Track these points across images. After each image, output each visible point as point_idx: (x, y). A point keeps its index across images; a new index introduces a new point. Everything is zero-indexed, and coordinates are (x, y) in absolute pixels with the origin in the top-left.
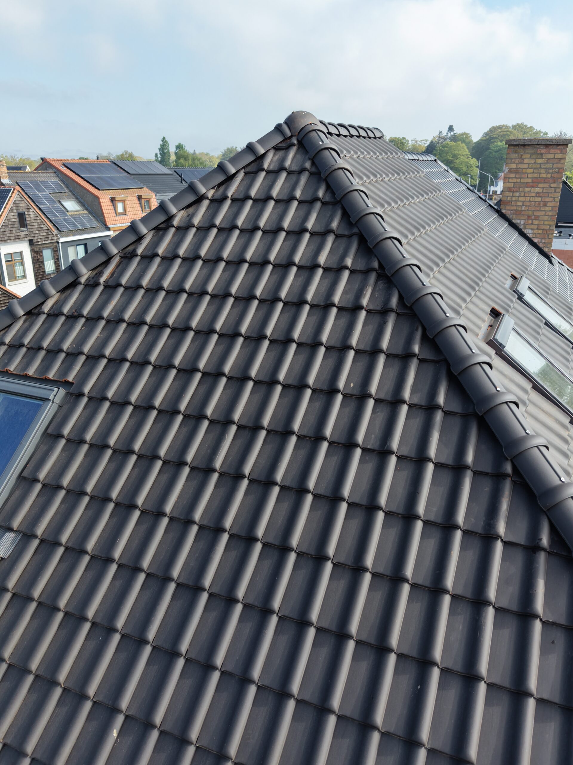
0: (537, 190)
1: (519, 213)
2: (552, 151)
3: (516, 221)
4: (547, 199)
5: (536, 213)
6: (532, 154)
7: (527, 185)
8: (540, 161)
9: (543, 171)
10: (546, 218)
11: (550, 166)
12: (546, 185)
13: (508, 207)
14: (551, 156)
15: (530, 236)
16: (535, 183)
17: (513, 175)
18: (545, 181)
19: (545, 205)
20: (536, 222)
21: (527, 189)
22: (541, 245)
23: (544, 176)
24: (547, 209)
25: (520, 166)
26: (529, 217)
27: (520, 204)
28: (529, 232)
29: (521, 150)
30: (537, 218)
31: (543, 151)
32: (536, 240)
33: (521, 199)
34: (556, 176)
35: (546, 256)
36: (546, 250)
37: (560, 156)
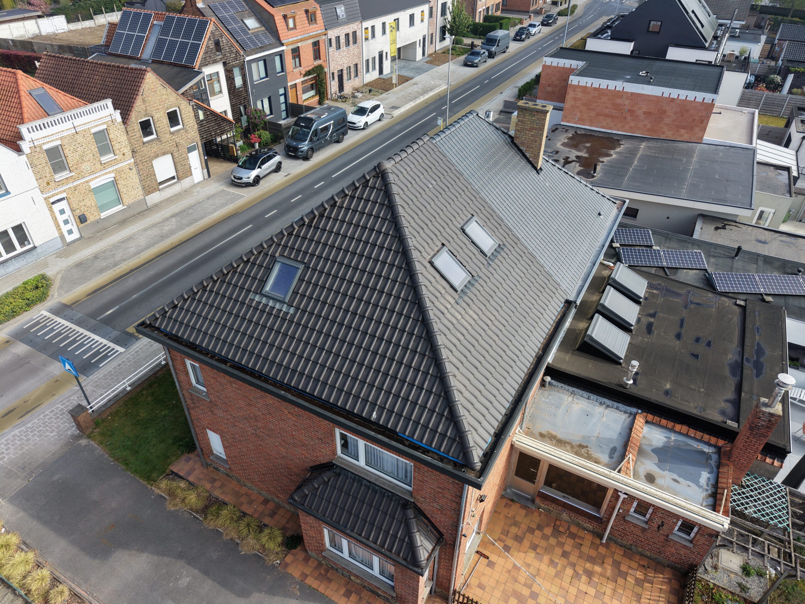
0: (532, 133)
1: (523, 144)
2: (540, 114)
3: (521, 148)
4: (537, 139)
5: (531, 145)
6: (530, 114)
7: (527, 130)
8: (533, 118)
9: (535, 124)
10: (536, 148)
11: (538, 122)
12: (537, 132)
13: (518, 140)
14: (539, 117)
15: (528, 156)
16: (531, 129)
17: (520, 123)
18: (536, 129)
19: (536, 142)
20: (531, 150)
21: (527, 132)
22: (533, 162)
23: (535, 126)
24: (537, 144)
25: (524, 119)
26: (528, 147)
27: (523, 139)
28: (527, 154)
29: (524, 111)
30: (532, 148)
31: (535, 114)
32: (531, 159)
33: (524, 137)
34: (541, 127)
35: (535, 168)
36: (536, 165)
37: (543, 117)
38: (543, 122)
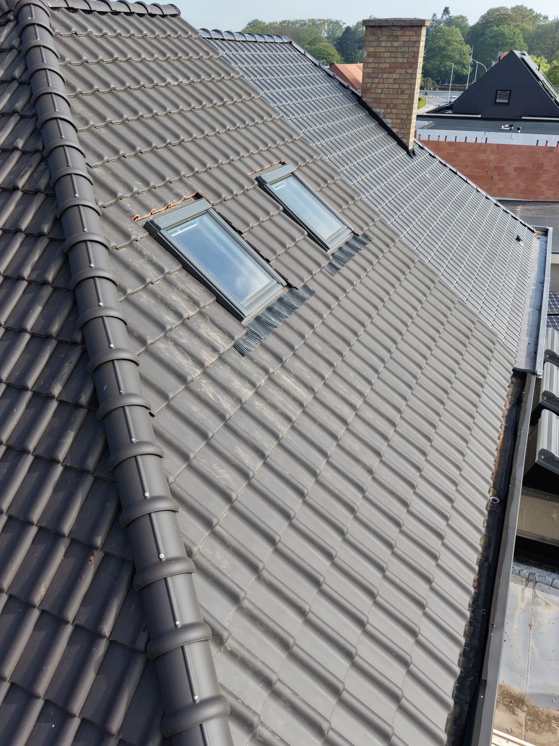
0: (395, 76)
1: (378, 101)
2: (407, 33)
3: (376, 110)
4: (405, 87)
5: (395, 102)
6: (388, 37)
7: (384, 70)
8: (396, 44)
9: (399, 55)
10: (404, 107)
11: (406, 49)
12: (403, 71)
13: (369, 96)
14: (406, 39)
15: (390, 125)
16: (392, 69)
17: (371, 60)
18: (401, 66)
19: (403, 92)
20: (395, 111)
21: (385, 76)
22: (400, 136)
23: (400, 60)
24: (404, 97)
25: (378, 49)
26: (388, 106)
27: (379, 91)
28: (388, 121)
29: (378, 32)
30: (395, 107)
31: (399, 33)
32: (395, 131)
33: (381, 86)
34: (412, 60)
35: (405, 147)
36: (405, 141)
37: (414, 39)
38: (414, 49)
